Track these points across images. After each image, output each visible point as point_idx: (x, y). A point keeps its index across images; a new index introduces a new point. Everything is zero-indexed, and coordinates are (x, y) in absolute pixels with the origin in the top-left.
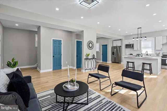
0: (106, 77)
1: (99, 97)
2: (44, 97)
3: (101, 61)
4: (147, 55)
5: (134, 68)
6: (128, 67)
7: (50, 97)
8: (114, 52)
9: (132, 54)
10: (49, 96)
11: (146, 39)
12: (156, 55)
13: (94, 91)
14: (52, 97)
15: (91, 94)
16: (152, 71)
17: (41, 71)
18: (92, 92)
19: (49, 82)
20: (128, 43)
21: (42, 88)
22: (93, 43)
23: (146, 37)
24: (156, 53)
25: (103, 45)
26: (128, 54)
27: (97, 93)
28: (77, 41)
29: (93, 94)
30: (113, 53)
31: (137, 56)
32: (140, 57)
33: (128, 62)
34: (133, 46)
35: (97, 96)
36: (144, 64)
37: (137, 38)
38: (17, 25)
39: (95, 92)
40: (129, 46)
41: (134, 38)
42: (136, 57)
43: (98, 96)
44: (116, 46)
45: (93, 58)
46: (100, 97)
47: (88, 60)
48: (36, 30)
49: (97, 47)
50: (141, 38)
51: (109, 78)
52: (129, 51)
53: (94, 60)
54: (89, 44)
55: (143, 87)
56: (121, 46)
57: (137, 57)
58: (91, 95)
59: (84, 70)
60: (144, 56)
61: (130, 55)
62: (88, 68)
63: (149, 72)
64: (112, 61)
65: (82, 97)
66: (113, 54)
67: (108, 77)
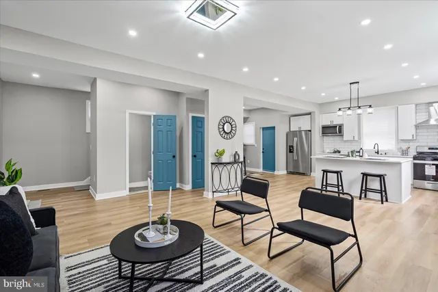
0: (260, 210)
1: (237, 261)
2: (91, 264)
3: (261, 170)
4: (378, 153)
5: (342, 186)
6: (325, 185)
7: (106, 264)
8: (293, 147)
9: (339, 152)
10: (105, 262)
11: (370, 110)
12: (400, 154)
13: (225, 247)
14: (111, 264)
15: (217, 254)
16: (386, 194)
17: (99, 197)
18: (221, 251)
19: (113, 223)
20: (328, 123)
21: (90, 241)
22: (233, 123)
23: (370, 106)
24: (401, 148)
25: (264, 129)
26: (328, 151)
27: (232, 251)
28: (193, 117)
29: (221, 255)
30: (290, 149)
31: (348, 156)
32: (358, 158)
33: (325, 172)
34: (340, 131)
35: (232, 262)
36: (365, 175)
37: (349, 108)
38: (36, 76)
39: (228, 249)
40: (332, 130)
41: (340, 109)
42: (348, 158)
43: (235, 260)
44: (298, 130)
45: (235, 162)
46: (239, 262)
47: (221, 167)
48: (88, 89)
49: (249, 134)
50: (359, 107)
51: (268, 213)
52: (331, 143)
53: (236, 165)
54: (224, 124)
55: (352, 236)
56: (310, 131)
57: (351, 158)
58: (217, 257)
59: (211, 193)
60: (366, 156)
61: (335, 152)
62: (221, 189)
63: (378, 196)
64: (289, 170)
65: (192, 263)
66: (291, 152)
67: (266, 211)
